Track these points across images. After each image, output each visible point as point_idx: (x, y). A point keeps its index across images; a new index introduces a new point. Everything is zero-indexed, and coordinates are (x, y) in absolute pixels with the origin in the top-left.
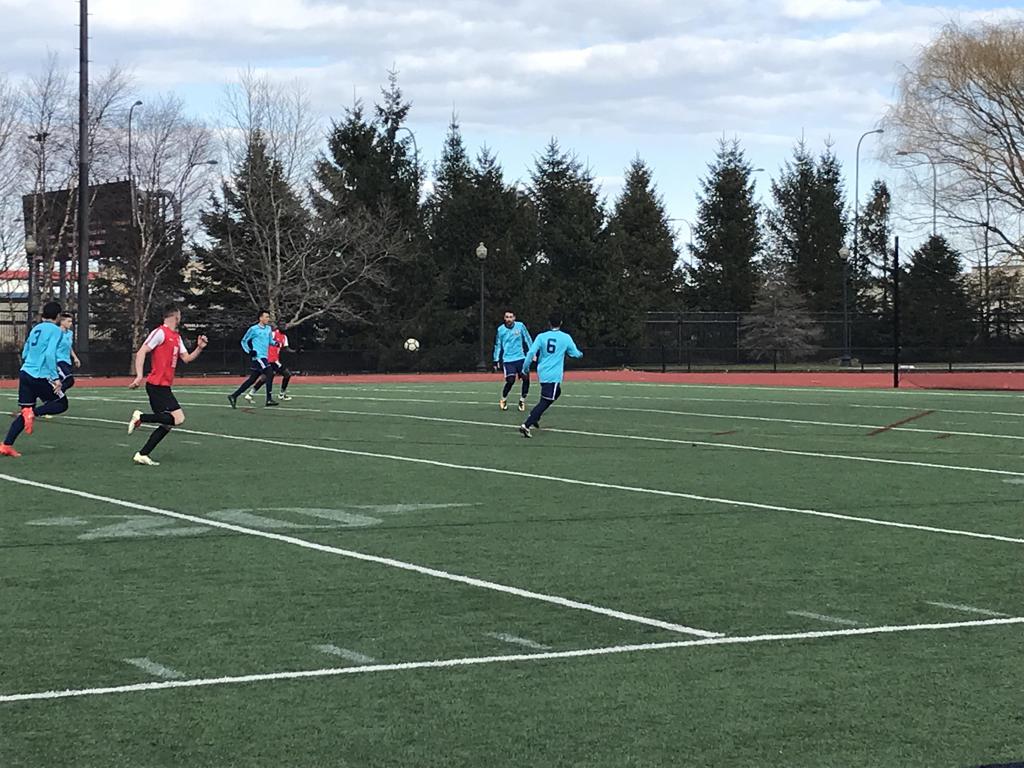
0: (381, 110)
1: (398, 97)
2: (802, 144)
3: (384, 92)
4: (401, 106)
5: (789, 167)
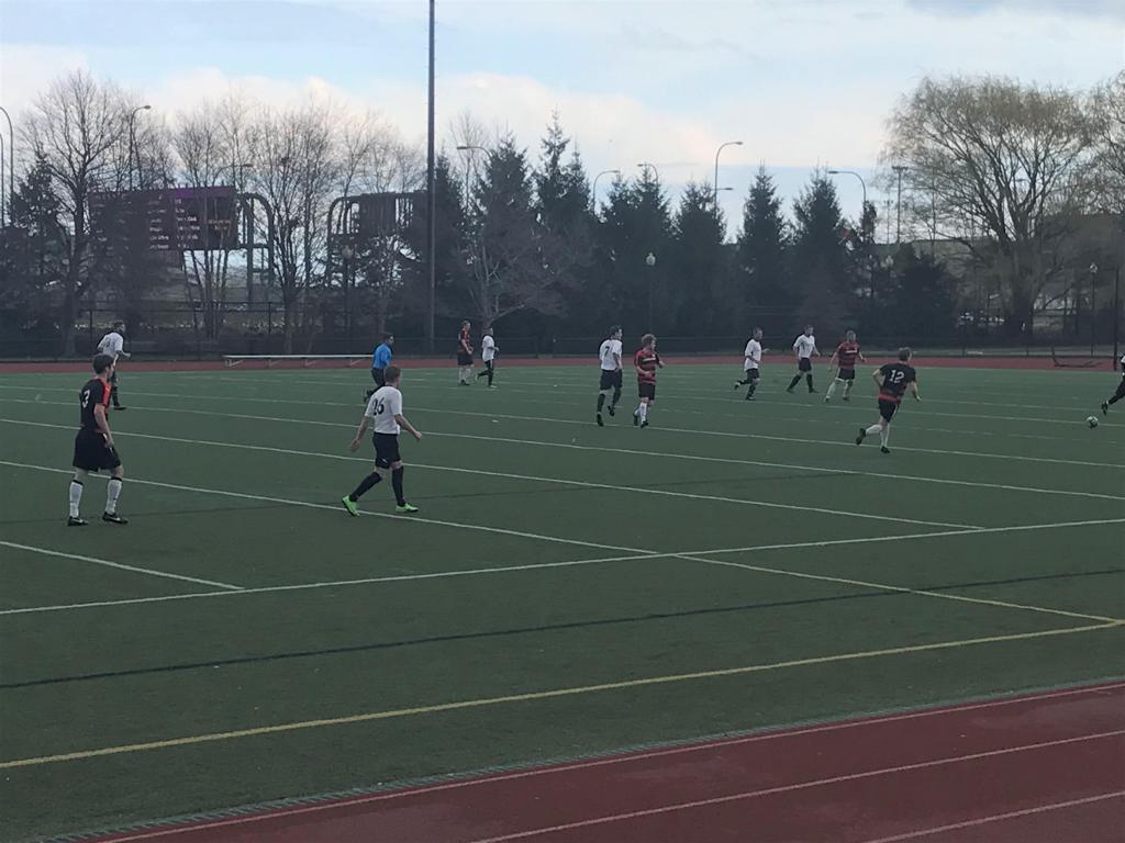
0: (547, 144)
1: (560, 132)
2: (818, 172)
3: (549, 129)
4: (562, 140)
5: (807, 189)
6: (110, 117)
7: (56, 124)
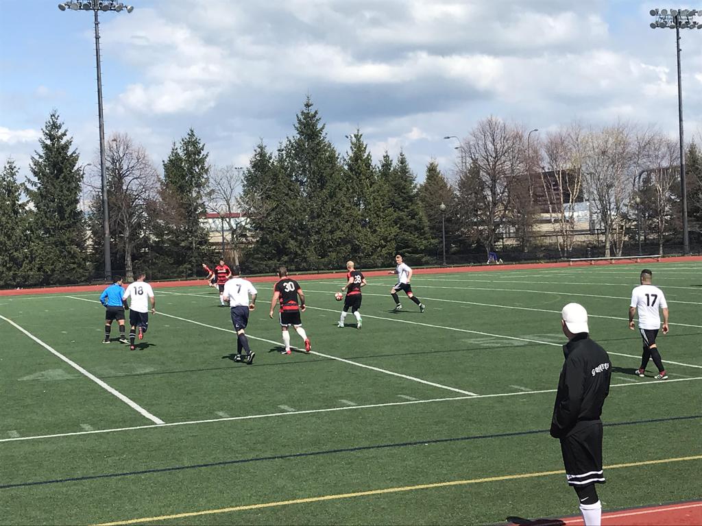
6: (507, 137)
7: (480, 143)
